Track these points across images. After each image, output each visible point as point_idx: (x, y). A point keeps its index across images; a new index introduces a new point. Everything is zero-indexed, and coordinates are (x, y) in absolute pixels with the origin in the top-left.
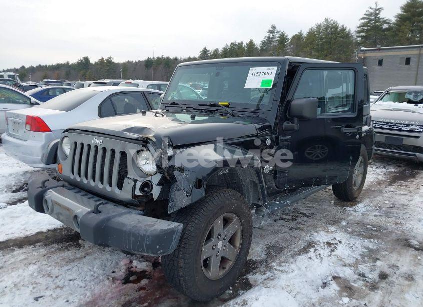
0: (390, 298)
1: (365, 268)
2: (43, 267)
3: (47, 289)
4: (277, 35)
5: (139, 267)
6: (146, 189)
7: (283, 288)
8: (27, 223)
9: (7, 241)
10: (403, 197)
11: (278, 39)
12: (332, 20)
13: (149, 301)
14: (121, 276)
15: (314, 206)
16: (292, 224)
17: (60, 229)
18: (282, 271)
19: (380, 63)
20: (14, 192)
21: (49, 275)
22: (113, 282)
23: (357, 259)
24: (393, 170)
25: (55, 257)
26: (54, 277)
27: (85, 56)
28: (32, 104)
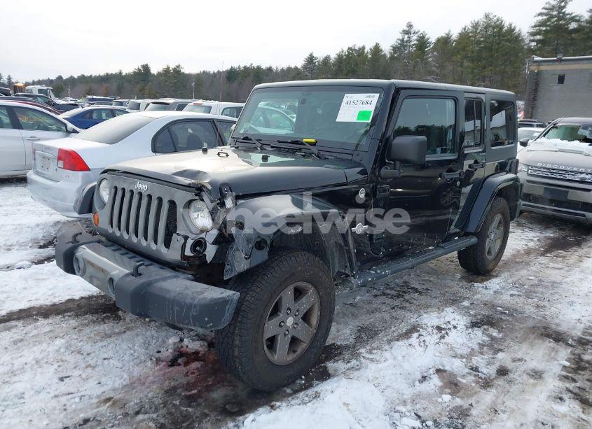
0: (505, 399)
1: (480, 360)
2: (73, 342)
3: (75, 367)
4: (415, 37)
5: (190, 347)
6: (198, 248)
7: (369, 381)
8: (55, 287)
9: (30, 309)
10: (557, 271)
11: (416, 42)
12: (495, 16)
13: (200, 388)
14: (168, 357)
15: (431, 279)
16: (397, 302)
17: (97, 297)
18: (372, 360)
19: (561, 80)
20: (41, 247)
21: (79, 352)
22: (157, 363)
23: (473, 349)
24: (552, 235)
25: (87, 330)
26: (85, 354)
27: (144, 63)
28: (68, 132)
